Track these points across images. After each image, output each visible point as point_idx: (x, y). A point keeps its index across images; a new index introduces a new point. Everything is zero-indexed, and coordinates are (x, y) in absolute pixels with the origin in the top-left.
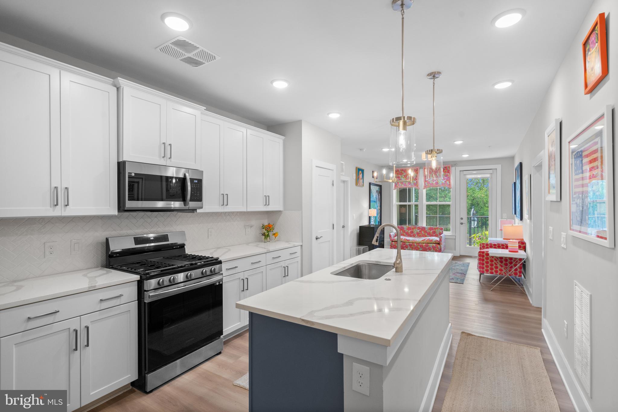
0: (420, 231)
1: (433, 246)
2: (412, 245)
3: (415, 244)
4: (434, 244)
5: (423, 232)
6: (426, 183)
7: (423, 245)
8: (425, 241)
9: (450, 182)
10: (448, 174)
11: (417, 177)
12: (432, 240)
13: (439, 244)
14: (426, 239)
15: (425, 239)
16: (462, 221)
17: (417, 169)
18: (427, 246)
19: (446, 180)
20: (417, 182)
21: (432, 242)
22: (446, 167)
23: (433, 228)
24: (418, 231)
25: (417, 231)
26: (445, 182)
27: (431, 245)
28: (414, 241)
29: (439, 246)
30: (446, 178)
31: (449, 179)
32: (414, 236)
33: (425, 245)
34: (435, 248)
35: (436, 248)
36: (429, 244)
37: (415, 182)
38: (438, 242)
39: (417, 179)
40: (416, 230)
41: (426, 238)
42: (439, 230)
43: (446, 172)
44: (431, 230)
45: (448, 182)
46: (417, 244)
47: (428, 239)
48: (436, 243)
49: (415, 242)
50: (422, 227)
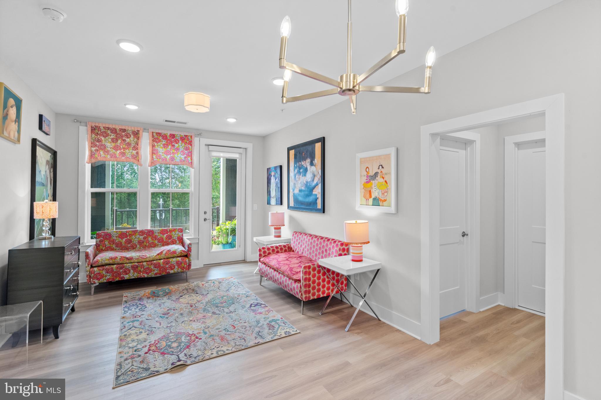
0: (144, 238)
1: (177, 262)
2: (137, 267)
3: (145, 263)
4: (178, 258)
5: (150, 239)
6: (154, 156)
7: (159, 263)
8: (163, 256)
9: (193, 159)
10: (190, 147)
11: (138, 145)
12: (174, 252)
13: (186, 256)
14: (164, 252)
15: (162, 252)
16: (206, 216)
17: (138, 131)
18: (167, 264)
19: (186, 156)
20: (137, 153)
21: (175, 255)
22: (186, 136)
23: (166, 230)
24: (141, 237)
25: (139, 238)
26: (185, 158)
27: (174, 260)
28: (142, 258)
29: (187, 260)
30: (186, 152)
31: (190, 154)
32: (133, 248)
33: (164, 263)
34: (181, 263)
35: (183, 265)
36: (171, 260)
37: (134, 152)
38: (185, 254)
39: (137, 149)
40: (138, 236)
41: (163, 248)
42: (177, 233)
43: (186, 143)
44: (165, 234)
45: (189, 158)
46: (149, 263)
47: (168, 251)
48: (182, 255)
49: (143, 260)
50: (147, 230)
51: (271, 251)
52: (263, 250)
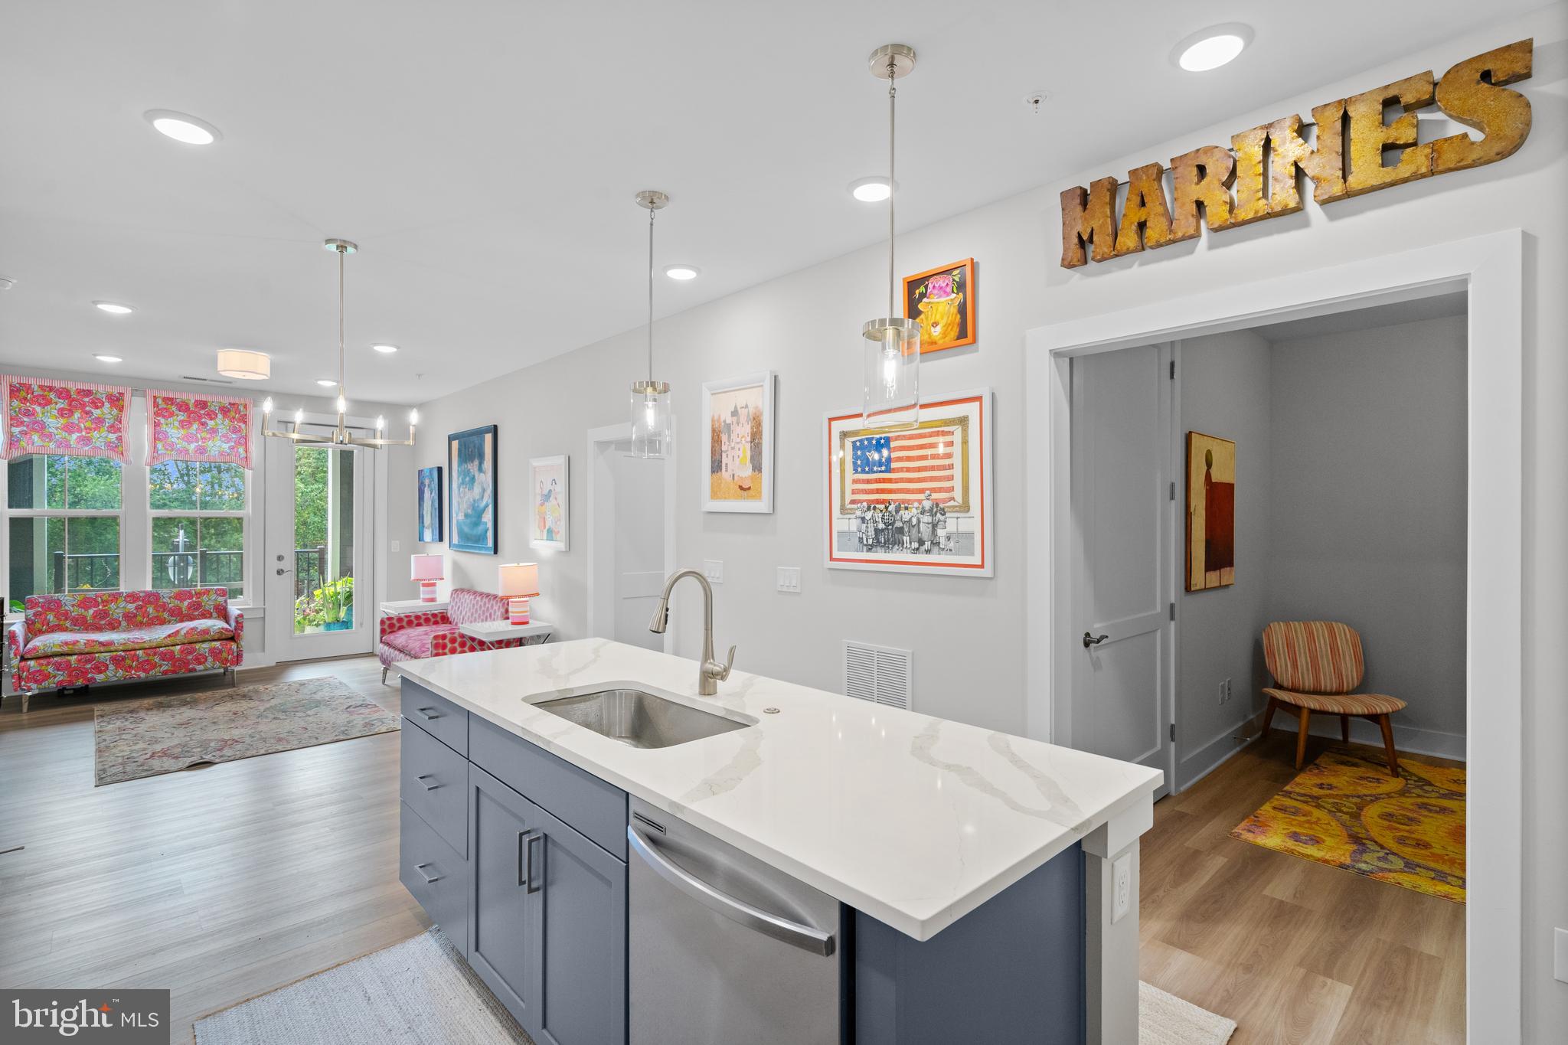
0: (136, 608)
1: (212, 651)
2: (124, 659)
3: (140, 653)
4: (214, 643)
5: (150, 609)
6: (160, 445)
7: (172, 652)
8: (180, 638)
9: (250, 450)
10: (243, 426)
11: (120, 422)
12: (206, 632)
13: (232, 639)
14: (183, 633)
15: (177, 632)
16: (282, 565)
17: (122, 394)
18: (190, 653)
19: (233, 444)
20: (120, 439)
21: (207, 637)
22: (234, 404)
23: (190, 592)
24: (131, 607)
25: (125, 607)
26: (232, 448)
27: (205, 645)
28: (133, 642)
29: (234, 646)
30: (234, 436)
31: (244, 441)
32: (113, 626)
33: (182, 652)
34: (221, 652)
35: (224, 655)
36: (198, 646)
37: (113, 437)
38: (230, 635)
39: (119, 430)
40: (123, 604)
41: (179, 626)
42: (213, 597)
43: (234, 418)
44: (185, 600)
45: (241, 450)
46: (149, 651)
47: (192, 629)
48: (224, 636)
49: (137, 646)
50: (144, 592)
51: (404, 624)
52: (388, 622)
